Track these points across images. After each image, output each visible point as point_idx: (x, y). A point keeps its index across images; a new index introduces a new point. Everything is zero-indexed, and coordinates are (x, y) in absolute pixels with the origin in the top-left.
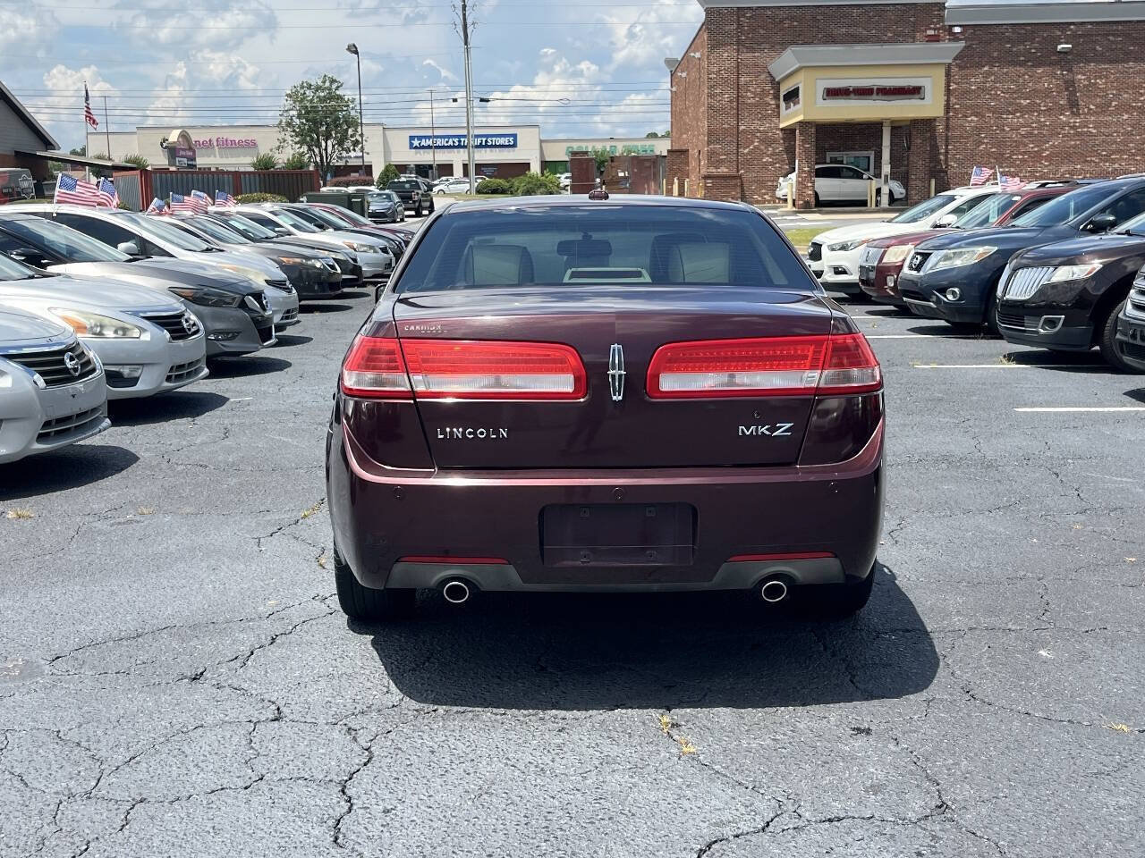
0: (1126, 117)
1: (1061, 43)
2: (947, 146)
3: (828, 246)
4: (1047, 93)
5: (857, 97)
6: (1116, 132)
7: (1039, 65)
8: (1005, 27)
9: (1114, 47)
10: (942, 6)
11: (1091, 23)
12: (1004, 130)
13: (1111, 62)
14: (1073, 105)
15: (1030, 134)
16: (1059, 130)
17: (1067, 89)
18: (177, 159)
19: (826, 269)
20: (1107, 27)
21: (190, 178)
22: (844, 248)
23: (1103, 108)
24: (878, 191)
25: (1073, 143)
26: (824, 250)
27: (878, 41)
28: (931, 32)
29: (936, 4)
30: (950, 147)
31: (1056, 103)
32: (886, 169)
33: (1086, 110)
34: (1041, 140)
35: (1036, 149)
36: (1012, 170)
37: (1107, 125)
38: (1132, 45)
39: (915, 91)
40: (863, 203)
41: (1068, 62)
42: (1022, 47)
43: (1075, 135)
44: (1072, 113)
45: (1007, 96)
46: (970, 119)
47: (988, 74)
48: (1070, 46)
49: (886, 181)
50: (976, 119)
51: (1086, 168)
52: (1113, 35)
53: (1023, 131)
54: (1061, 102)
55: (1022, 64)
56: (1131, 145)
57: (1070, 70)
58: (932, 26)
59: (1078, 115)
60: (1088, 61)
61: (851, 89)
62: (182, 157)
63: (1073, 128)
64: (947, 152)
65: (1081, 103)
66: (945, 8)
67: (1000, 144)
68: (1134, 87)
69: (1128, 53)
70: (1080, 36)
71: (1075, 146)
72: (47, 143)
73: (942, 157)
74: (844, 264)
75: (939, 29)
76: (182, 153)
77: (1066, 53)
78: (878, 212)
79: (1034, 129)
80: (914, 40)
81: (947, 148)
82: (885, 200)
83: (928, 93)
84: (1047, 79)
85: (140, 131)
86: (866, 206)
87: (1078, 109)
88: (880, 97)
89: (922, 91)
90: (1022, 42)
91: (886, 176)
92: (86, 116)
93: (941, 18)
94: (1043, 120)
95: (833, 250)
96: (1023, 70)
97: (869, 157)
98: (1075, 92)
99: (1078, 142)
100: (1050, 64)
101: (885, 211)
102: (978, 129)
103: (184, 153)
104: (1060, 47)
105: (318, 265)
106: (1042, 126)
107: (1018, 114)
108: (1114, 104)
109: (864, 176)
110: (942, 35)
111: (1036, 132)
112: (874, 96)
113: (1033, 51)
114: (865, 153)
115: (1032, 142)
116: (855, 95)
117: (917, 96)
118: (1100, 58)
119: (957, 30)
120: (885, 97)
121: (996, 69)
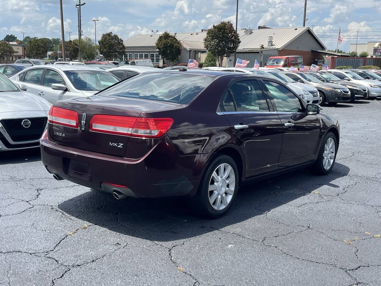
18: (376, 53)
21: (344, 60)
62: (379, 52)
72: (323, 48)
76: (378, 51)
85: (369, 43)
92: (339, 39)
103: (379, 51)
105: (339, 91)
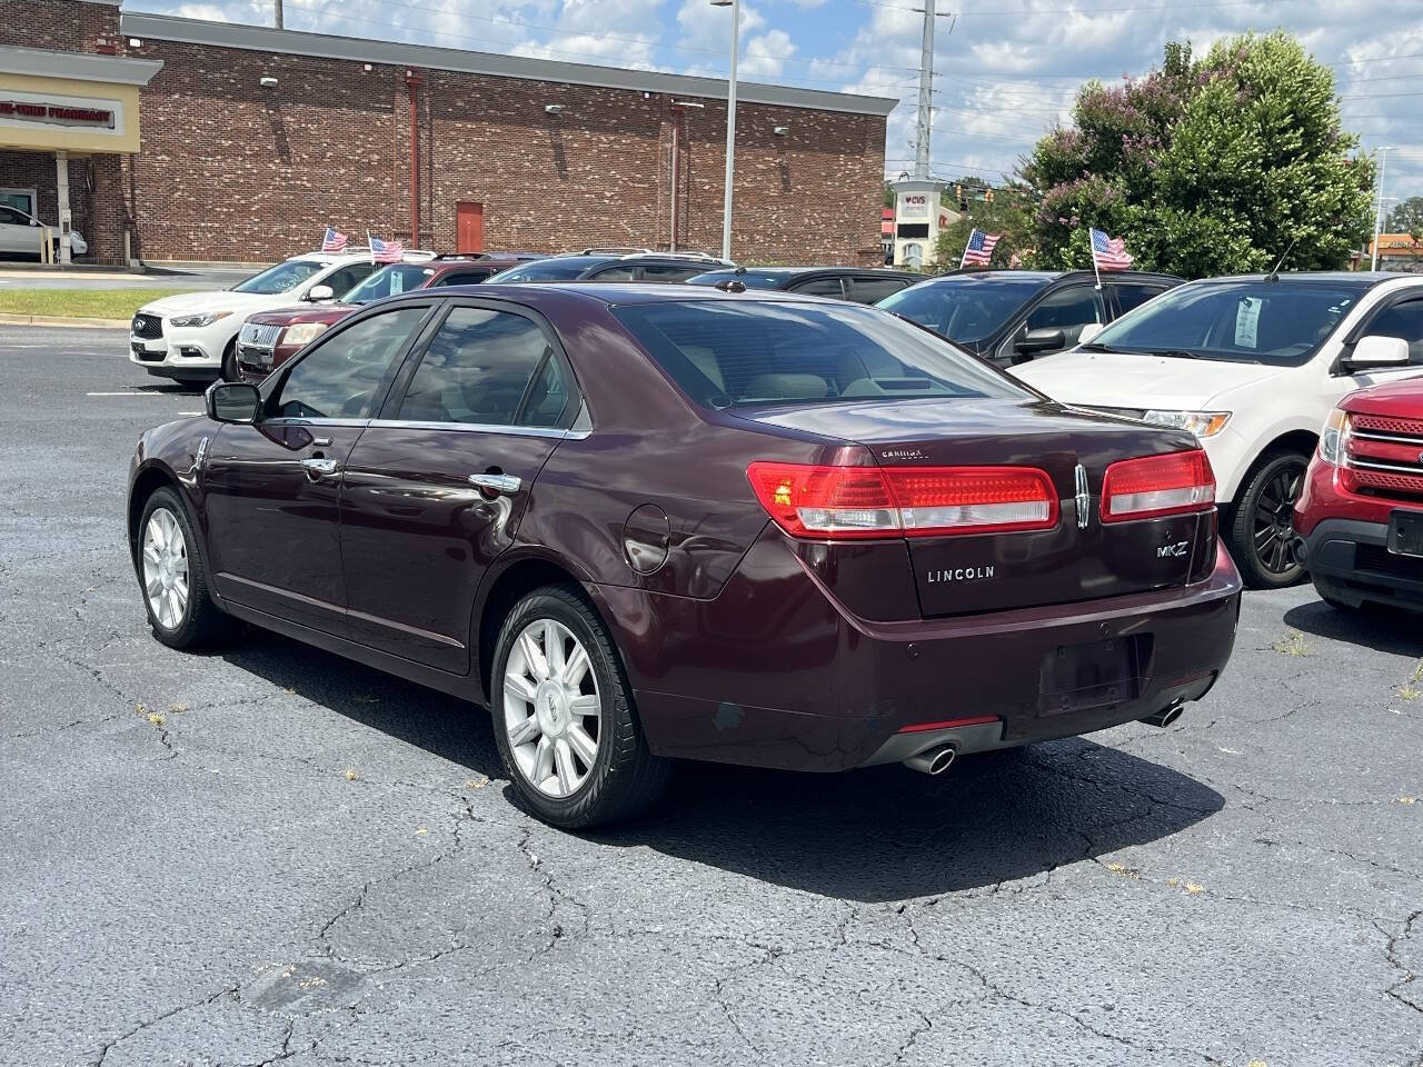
0: (342, 171)
1: (265, 76)
2: (133, 190)
3: (171, 320)
4: (252, 135)
5: (22, 116)
6: (333, 187)
7: (243, 99)
8: (196, 47)
9: (324, 87)
10: (115, 11)
11: (297, 56)
12: (202, 175)
13: (322, 104)
14: (283, 151)
15: (234, 183)
16: (269, 181)
17: (275, 132)
19: (170, 350)
20: (316, 64)
22: (195, 322)
23: (317, 159)
24: (56, 242)
25: (285, 197)
26: (166, 326)
27: (32, 43)
28: (102, 42)
29: (107, 7)
30: (137, 192)
31: (263, 148)
32: (65, 215)
33: (298, 159)
34: (248, 190)
35: (243, 202)
36: (216, 225)
37: (323, 179)
38: (344, 88)
39: (102, 117)
40: (36, 258)
41: (275, 99)
42: (218, 75)
43: (287, 188)
44: (283, 161)
45: (204, 133)
46: (160, 158)
47: (178, 105)
48: (275, 80)
49: (66, 231)
50: (167, 159)
51: (302, 228)
52: (323, 74)
53: (226, 178)
54: (269, 147)
55: (220, 96)
56: (351, 205)
57: (277, 110)
58: (104, 34)
59: (290, 164)
60: (296, 102)
61: (14, 105)
63: (284, 179)
64: (133, 199)
65: (292, 150)
66: (119, 14)
67: (200, 192)
68: (350, 138)
69: (341, 97)
70: (286, 70)
71: (288, 202)
73: (128, 204)
74: (196, 343)
75: (113, 39)
77: (270, 88)
78: (58, 270)
79: (239, 176)
80: (81, 49)
81: (133, 193)
82: (65, 256)
83: (118, 119)
84: (251, 117)
86: (40, 261)
87: (290, 158)
88: (55, 119)
89: (111, 118)
90: (220, 70)
91: (66, 224)
93: (115, 26)
94: (249, 166)
95: (178, 325)
96: (221, 103)
97: (29, 197)
98: (283, 136)
99: (291, 197)
100: (254, 100)
101: (68, 269)
102: (172, 172)
104: (263, 80)
106: (248, 174)
107: (219, 157)
108: (329, 154)
109: (31, 222)
110: (118, 47)
111: (242, 181)
112: (47, 118)
113: (232, 81)
114: (24, 191)
115: (238, 193)
116: (20, 113)
117: (104, 124)
118: (307, 99)
119: (135, 43)
120: (62, 121)
121: (188, 98)
